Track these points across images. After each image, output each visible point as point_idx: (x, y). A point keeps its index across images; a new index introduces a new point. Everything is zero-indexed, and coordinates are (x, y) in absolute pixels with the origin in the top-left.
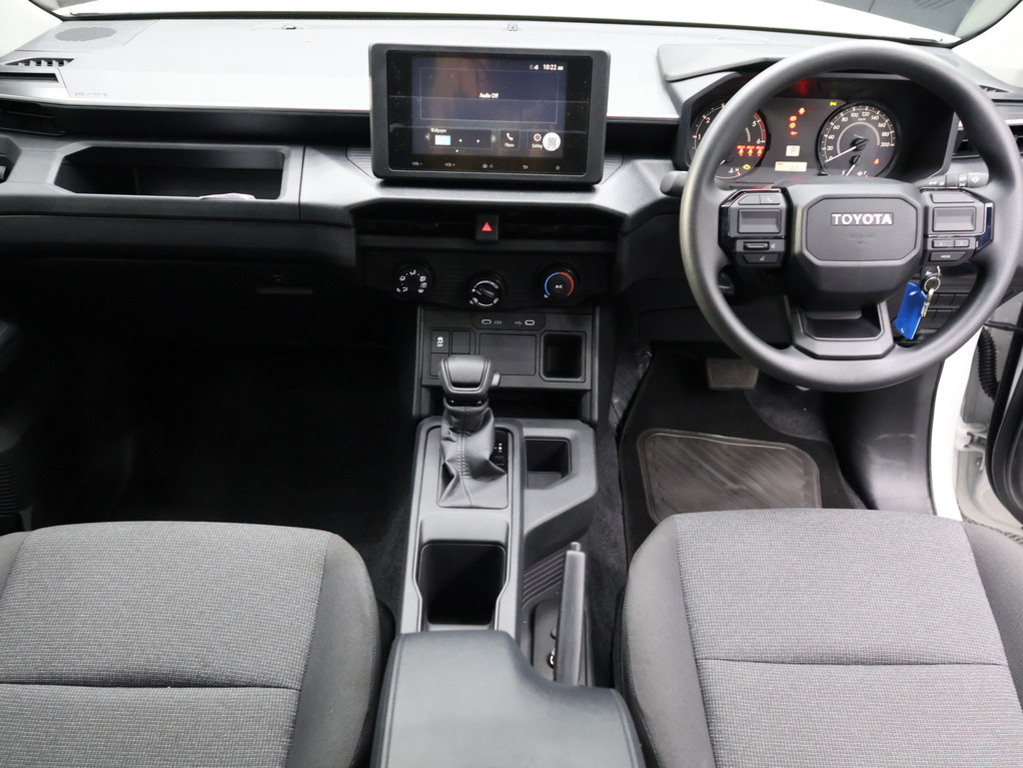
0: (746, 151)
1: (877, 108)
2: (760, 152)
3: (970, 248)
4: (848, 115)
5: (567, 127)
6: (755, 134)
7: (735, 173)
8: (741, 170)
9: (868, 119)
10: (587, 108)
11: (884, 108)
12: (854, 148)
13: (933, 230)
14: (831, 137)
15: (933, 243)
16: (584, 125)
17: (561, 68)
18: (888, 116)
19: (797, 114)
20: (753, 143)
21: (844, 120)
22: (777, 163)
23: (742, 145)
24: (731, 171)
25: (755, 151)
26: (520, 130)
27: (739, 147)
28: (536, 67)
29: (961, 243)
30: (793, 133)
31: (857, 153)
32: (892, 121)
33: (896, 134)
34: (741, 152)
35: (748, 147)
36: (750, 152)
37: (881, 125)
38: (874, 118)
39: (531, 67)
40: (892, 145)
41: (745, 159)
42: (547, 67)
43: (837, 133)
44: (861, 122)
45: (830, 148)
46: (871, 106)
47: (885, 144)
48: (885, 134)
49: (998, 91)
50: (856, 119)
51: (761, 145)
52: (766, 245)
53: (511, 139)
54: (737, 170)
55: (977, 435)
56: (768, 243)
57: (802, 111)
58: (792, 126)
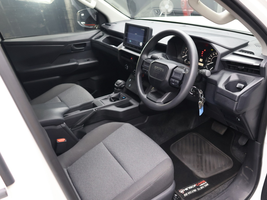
3: (178, 83)
7: (189, 63)
10: (146, 38)
12: (214, 62)
13: (172, 76)
14: (210, 59)
15: (171, 79)
17: (144, 30)
19: (204, 51)
21: (214, 55)
24: (188, 62)
30: (202, 56)
45: (209, 61)
56: (147, 69)
57: (205, 50)
58: (202, 54)
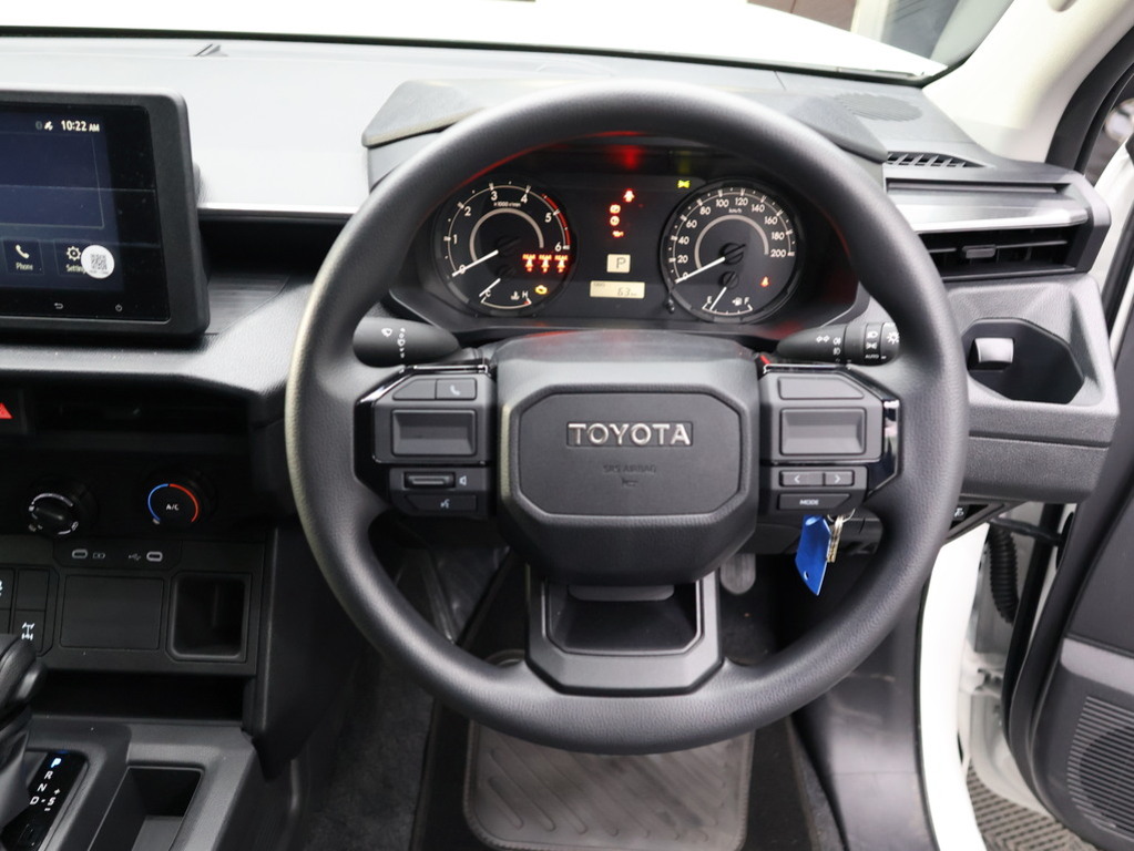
0: (537, 263)
1: (761, 192)
2: (561, 265)
3: (855, 487)
4: (712, 204)
5: (122, 238)
6: (552, 234)
7: (522, 301)
8: (533, 295)
9: (746, 211)
10: (152, 201)
11: (773, 193)
12: (723, 259)
13: (781, 452)
14: (684, 241)
15: (781, 477)
16: (153, 232)
17: (95, 128)
18: (780, 205)
19: (621, 202)
20: (549, 250)
21: (704, 211)
22: (593, 283)
23: (530, 253)
24: (515, 297)
25: (553, 263)
26: (39, 241)
27: (525, 257)
28: (48, 126)
29: (838, 478)
30: (617, 234)
31: (728, 268)
32: (788, 214)
33: (796, 235)
34: (529, 264)
35: (541, 257)
36: (545, 265)
37: (769, 221)
38: (756, 209)
39: (38, 125)
40: (791, 254)
41: (537, 275)
42: (68, 125)
43: (692, 234)
44: (734, 215)
45: (683, 259)
46: (749, 187)
47: (778, 253)
48: (777, 236)
49: (968, 164)
50: (724, 211)
51: (562, 253)
52: (447, 478)
53: (26, 256)
54: (525, 294)
55: (994, 674)
56: (454, 474)
57: (629, 196)
58: (615, 221)
